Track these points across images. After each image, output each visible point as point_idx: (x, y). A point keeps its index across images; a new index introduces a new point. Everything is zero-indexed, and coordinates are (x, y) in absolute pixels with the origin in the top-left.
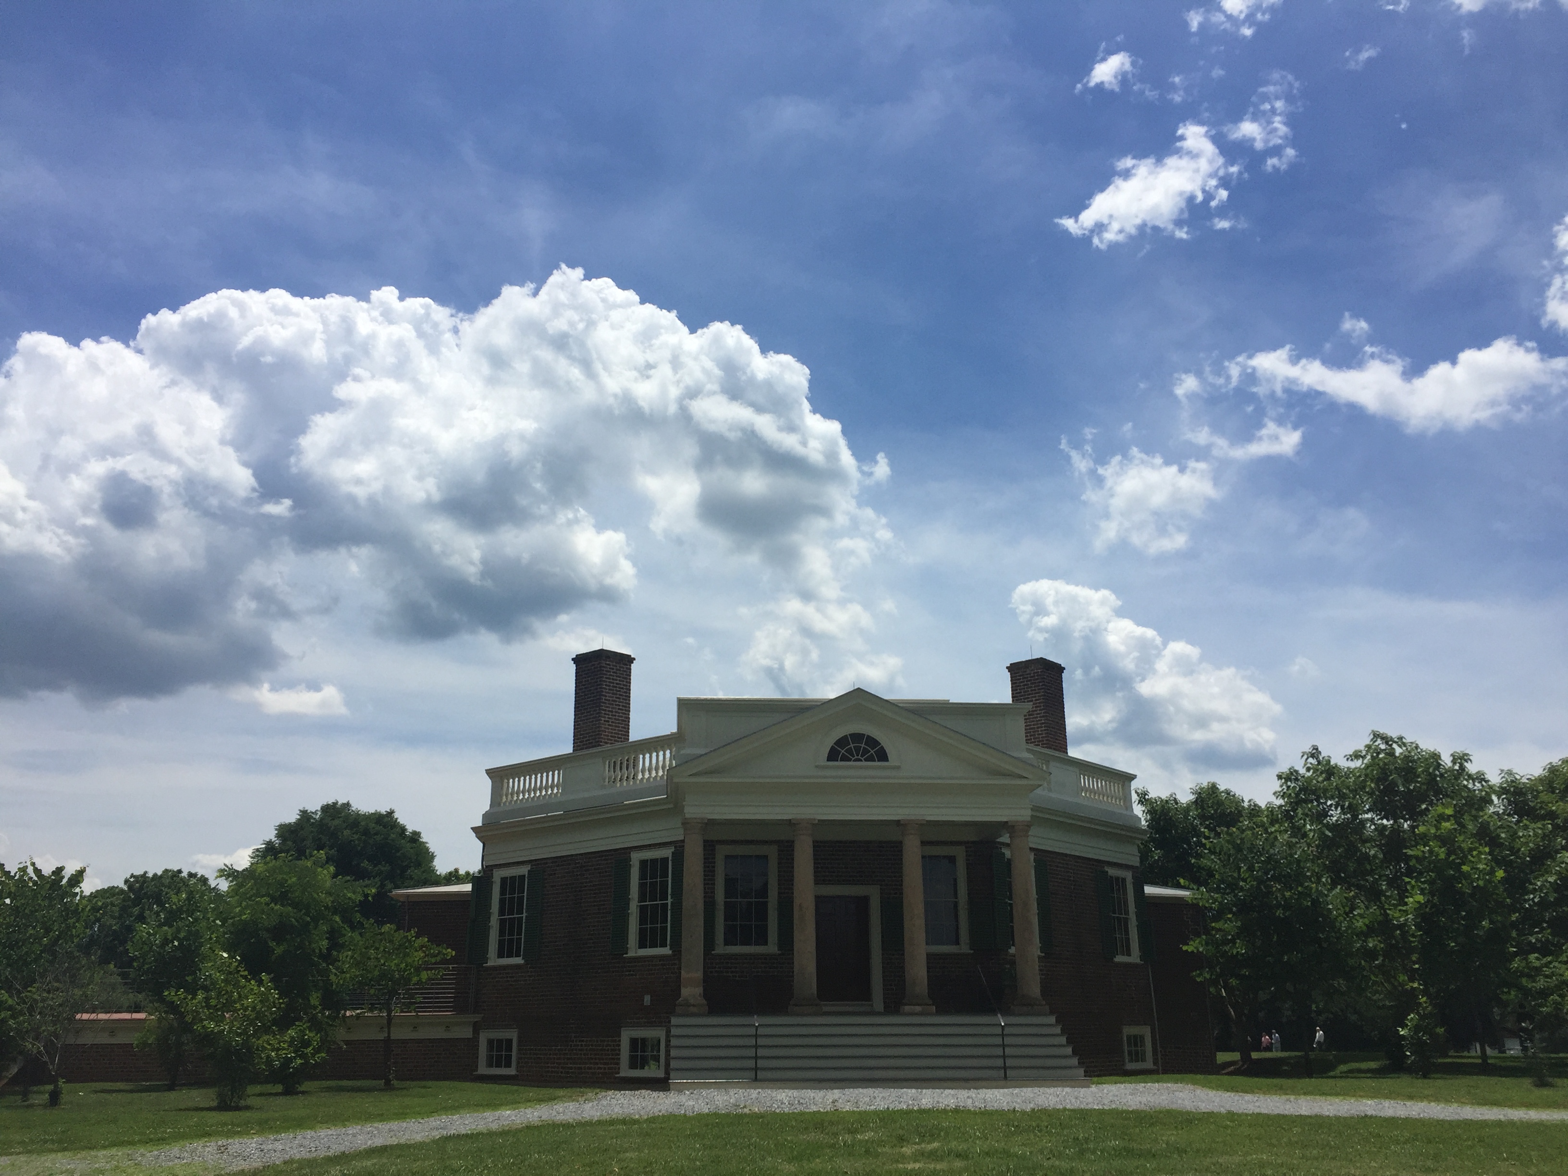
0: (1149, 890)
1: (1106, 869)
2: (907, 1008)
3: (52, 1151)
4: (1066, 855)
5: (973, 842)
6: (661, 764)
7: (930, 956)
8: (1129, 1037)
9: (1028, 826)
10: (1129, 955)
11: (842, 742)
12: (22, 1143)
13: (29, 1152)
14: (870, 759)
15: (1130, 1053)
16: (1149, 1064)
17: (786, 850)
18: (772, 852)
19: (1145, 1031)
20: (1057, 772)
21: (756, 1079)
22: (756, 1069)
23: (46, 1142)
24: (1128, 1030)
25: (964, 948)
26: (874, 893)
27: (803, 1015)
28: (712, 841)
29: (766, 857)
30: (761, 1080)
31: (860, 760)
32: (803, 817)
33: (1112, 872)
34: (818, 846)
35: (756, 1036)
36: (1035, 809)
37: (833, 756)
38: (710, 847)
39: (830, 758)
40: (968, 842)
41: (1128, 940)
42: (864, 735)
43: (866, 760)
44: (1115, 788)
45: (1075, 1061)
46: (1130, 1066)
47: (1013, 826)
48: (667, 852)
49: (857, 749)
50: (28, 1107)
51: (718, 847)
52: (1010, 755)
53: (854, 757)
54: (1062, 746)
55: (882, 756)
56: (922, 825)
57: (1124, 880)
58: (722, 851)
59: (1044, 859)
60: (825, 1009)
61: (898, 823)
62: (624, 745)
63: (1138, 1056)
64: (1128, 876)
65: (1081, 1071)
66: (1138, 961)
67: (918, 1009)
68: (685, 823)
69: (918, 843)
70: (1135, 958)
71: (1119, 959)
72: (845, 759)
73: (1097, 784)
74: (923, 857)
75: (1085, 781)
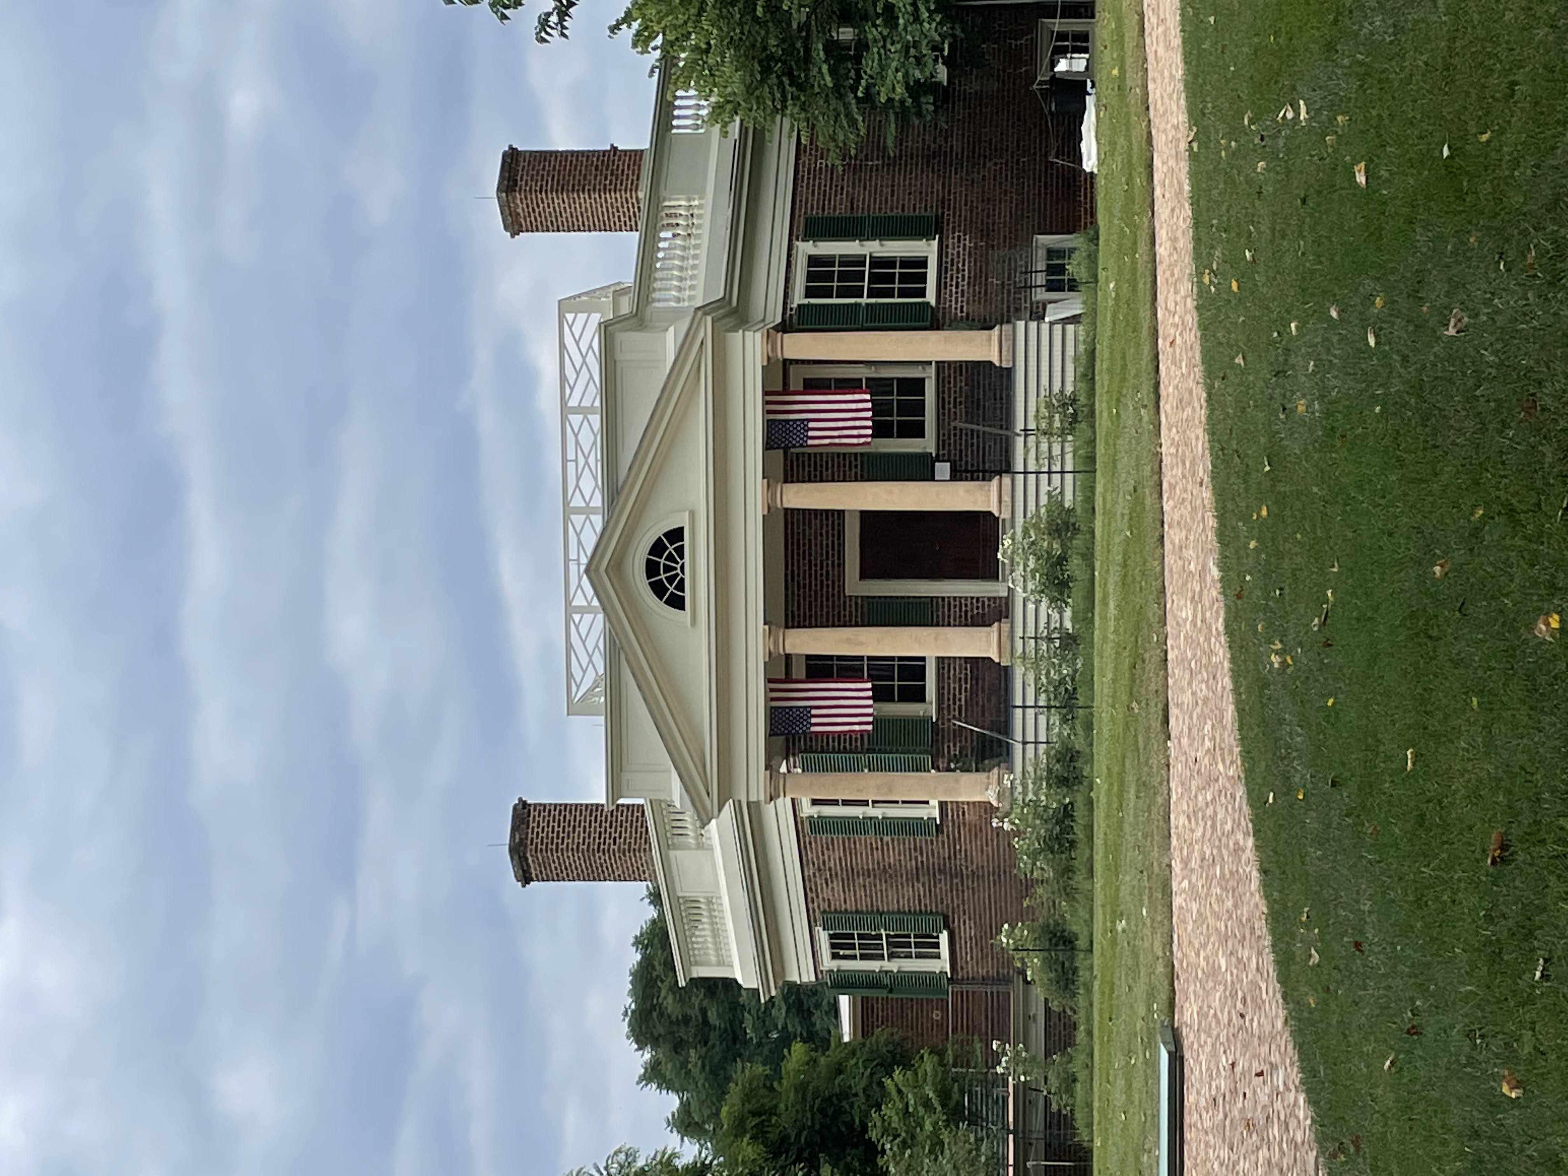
11: (658, 589)
14: (680, 551)
31: (683, 565)
34: (791, 620)
37: (677, 603)
39: (682, 608)
42: (648, 560)
43: (682, 558)
49: (667, 569)
53: (677, 575)
54: (634, 159)
55: (676, 535)
72: (681, 586)
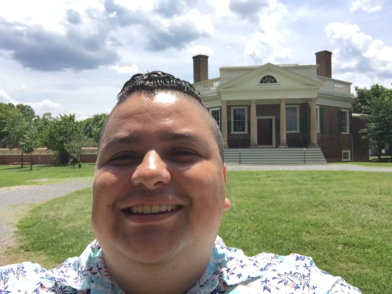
0: (353, 115)
1: (341, 109)
2: (280, 147)
3: (78, 177)
4: (329, 106)
5: (302, 104)
6: (216, 86)
7: (287, 133)
8: (344, 153)
9: (316, 99)
10: (346, 132)
11: (264, 78)
12: (73, 175)
13: (74, 177)
14: (272, 82)
15: (344, 157)
16: (349, 160)
17: (249, 107)
18: (246, 108)
19: (349, 152)
20: (327, 83)
21: (240, 163)
22: (240, 161)
23: (77, 175)
24: (344, 151)
25: (298, 131)
26: (273, 118)
27: (253, 148)
28: (230, 106)
29: (244, 109)
30: (241, 164)
31: (269, 83)
32: (253, 99)
33: (343, 110)
34: (257, 106)
35: (240, 153)
36: (319, 93)
37: (261, 82)
38: (229, 107)
39: (260, 83)
40: (300, 104)
41: (346, 128)
42: (270, 76)
43: (271, 83)
44: (346, 87)
45: (324, 159)
46: (344, 160)
47: (312, 99)
48: (218, 109)
49: (268, 80)
50: (74, 168)
51: (232, 107)
52: (312, 80)
53: (267, 82)
54: (330, 76)
55: (275, 81)
56: (286, 100)
57: (346, 112)
58: (232, 109)
59: (322, 108)
60: (258, 147)
61: (279, 99)
62: (207, 81)
63: (346, 158)
64: (348, 111)
65: (326, 161)
66: (348, 134)
67: (283, 147)
68: (222, 102)
69: (285, 104)
70: (348, 133)
71: (343, 133)
72: (265, 83)
73: (341, 86)
74: (286, 108)
75: (336, 85)
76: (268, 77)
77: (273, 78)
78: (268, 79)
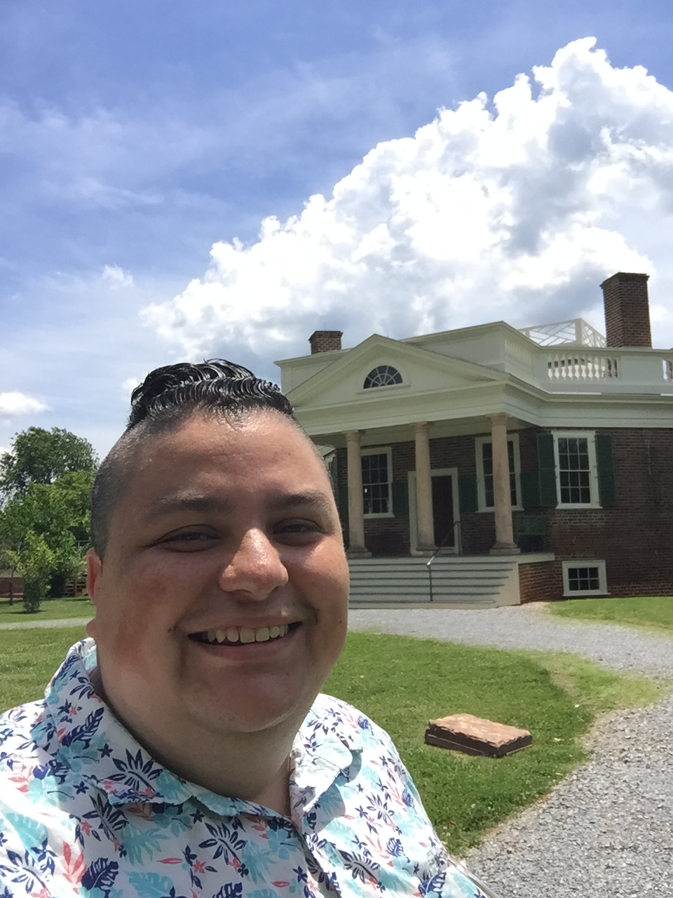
2: (416, 553)
10: (588, 501)
11: (372, 374)
19: (601, 565)
29: (386, 455)
31: (384, 385)
43: (388, 384)
52: (481, 366)
55: (399, 379)
70: (594, 504)
72: (375, 385)
75: (665, 366)
76: (382, 369)
77: (392, 370)
78: (383, 376)
